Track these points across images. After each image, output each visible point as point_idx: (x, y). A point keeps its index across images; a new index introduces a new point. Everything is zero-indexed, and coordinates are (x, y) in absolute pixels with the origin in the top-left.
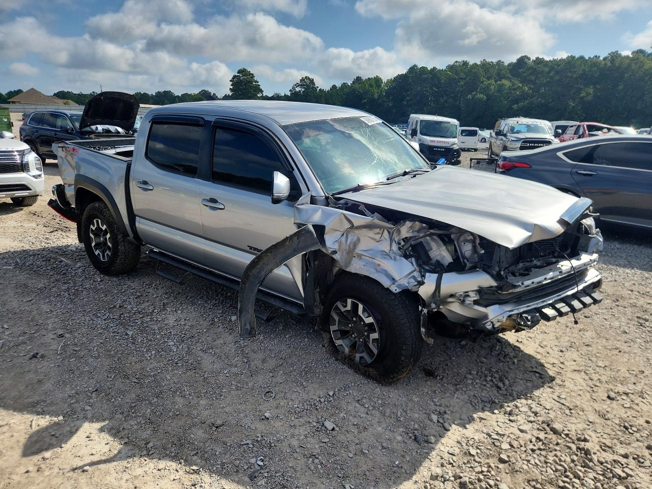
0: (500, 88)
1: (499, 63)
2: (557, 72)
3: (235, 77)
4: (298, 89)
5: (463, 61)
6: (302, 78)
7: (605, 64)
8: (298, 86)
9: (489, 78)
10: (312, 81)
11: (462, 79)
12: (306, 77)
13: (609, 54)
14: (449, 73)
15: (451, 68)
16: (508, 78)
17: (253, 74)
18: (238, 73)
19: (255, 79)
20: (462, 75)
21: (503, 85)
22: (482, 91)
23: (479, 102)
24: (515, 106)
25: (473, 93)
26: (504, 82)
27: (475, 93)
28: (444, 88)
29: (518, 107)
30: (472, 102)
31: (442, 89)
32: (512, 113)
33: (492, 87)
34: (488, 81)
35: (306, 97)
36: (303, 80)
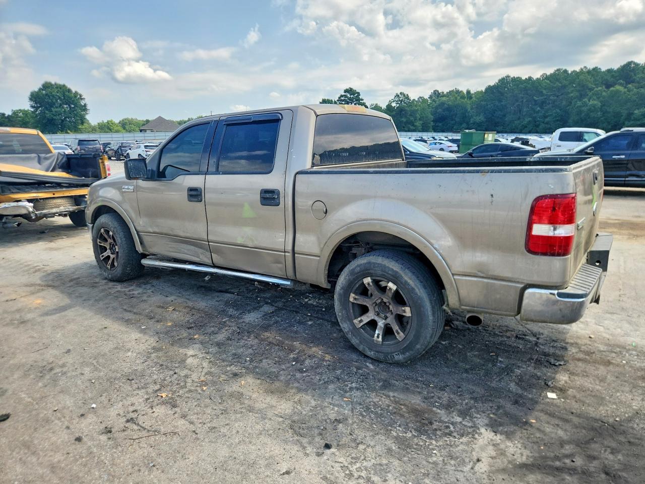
0: (614, 95)
1: (596, 69)
3: (342, 96)
4: (394, 105)
6: (397, 94)
8: (394, 101)
9: (597, 85)
10: (407, 97)
11: (565, 86)
12: (401, 93)
16: (621, 84)
17: (359, 94)
18: (345, 92)
19: (361, 97)
21: (618, 92)
22: (595, 98)
23: (593, 108)
24: (636, 112)
25: (584, 100)
26: (618, 87)
27: (586, 100)
28: (545, 97)
29: (640, 112)
30: (585, 109)
31: (542, 98)
32: (632, 118)
33: (604, 94)
34: (597, 88)
35: (401, 112)
36: (397, 96)
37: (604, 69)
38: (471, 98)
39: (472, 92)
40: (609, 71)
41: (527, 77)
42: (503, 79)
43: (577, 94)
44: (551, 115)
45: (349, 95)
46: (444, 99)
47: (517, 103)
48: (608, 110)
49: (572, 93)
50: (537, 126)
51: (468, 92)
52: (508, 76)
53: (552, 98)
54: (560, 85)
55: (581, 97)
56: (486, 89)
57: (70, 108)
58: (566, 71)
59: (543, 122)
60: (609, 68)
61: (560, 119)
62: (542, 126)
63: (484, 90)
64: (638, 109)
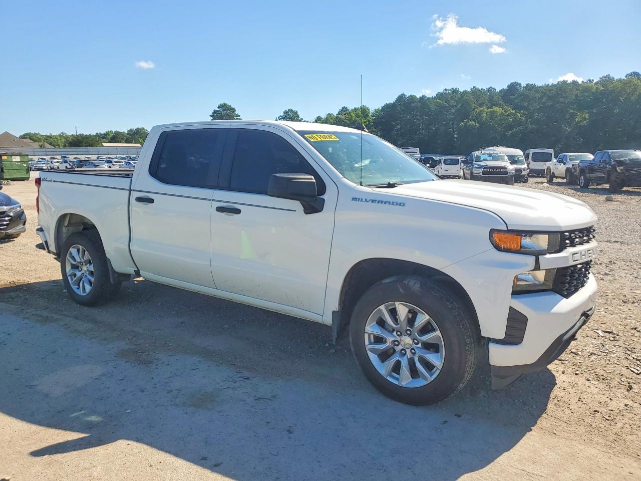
0: (492, 115)
1: (490, 90)
2: (549, 98)
3: (215, 112)
5: (453, 89)
7: (597, 88)
8: (282, 118)
9: (480, 105)
10: (296, 113)
11: (453, 106)
12: (290, 110)
13: (601, 78)
14: (438, 100)
15: (440, 96)
16: (499, 105)
17: (233, 109)
18: (218, 108)
19: (237, 113)
20: (453, 103)
21: (495, 112)
22: (474, 118)
26: (495, 109)
33: (483, 114)
34: (479, 108)
36: (286, 112)
41: (421, 96)
42: (399, 97)
45: (223, 111)
52: (403, 95)
54: (447, 104)
63: (381, 108)
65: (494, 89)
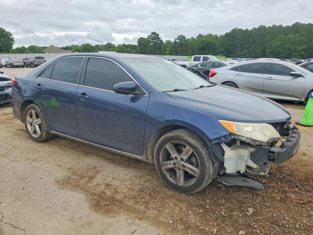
3: (150, 36)
4: (177, 41)
8: (177, 39)
10: (184, 37)
12: (181, 35)
16: (292, 34)
17: (158, 35)
18: (151, 34)
19: (159, 37)
21: (290, 38)
22: (278, 40)
23: (277, 46)
24: (298, 48)
25: (273, 42)
26: (290, 35)
27: (274, 42)
28: (255, 40)
29: (300, 48)
30: (273, 46)
31: (253, 40)
32: (297, 52)
33: (283, 38)
34: (280, 35)
35: (181, 45)
36: (179, 36)
37: (284, 26)
38: (217, 39)
39: (218, 36)
40: (287, 27)
41: (246, 29)
42: (234, 29)
43: (270, 38)
44: (257, 49)
45: (153, 35)
46: (204, 39)
47: (241, 42)
48: (285, 47)
49: (267, 38)
50: (251, 54)
51: (216, 36)
52: (236, 28)
53: (257, 40)
54: (262, 33)
55: (272, 40)
56: (225, 35)
57: (5, 40)
58: (265, 27)
59: (253, 53)
60: (287, 25)
61: (261, 51)
62: (253, 54)
63: (224, 34)
64: (300, 47)
65: (282, 25)
